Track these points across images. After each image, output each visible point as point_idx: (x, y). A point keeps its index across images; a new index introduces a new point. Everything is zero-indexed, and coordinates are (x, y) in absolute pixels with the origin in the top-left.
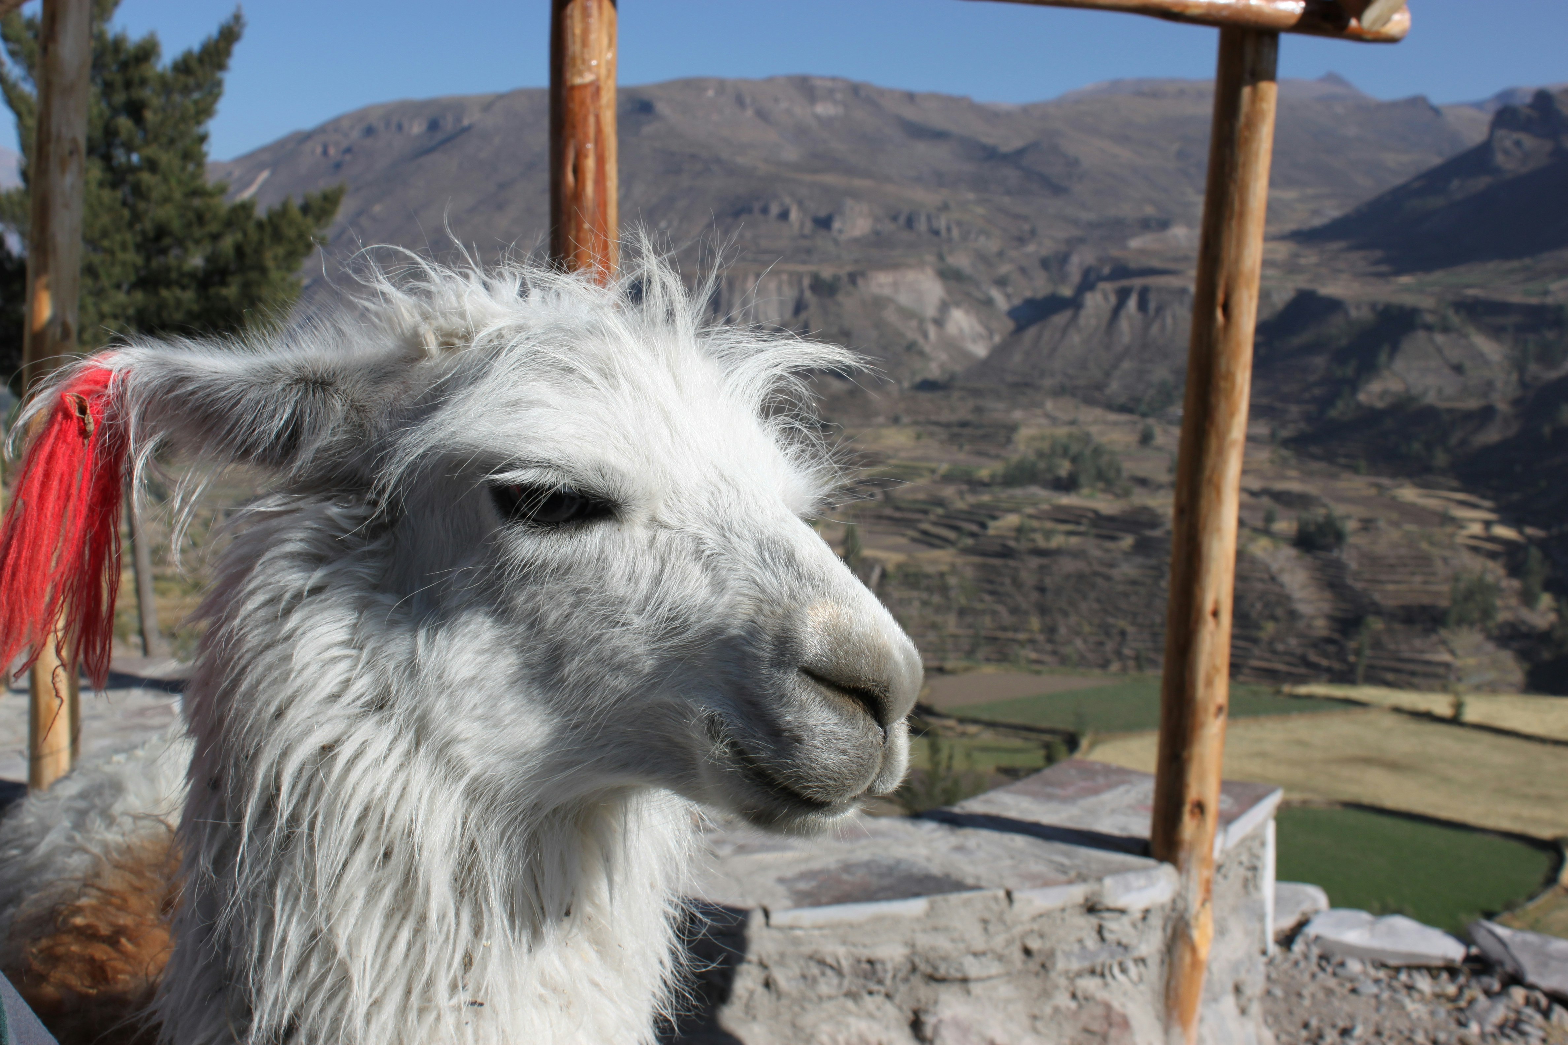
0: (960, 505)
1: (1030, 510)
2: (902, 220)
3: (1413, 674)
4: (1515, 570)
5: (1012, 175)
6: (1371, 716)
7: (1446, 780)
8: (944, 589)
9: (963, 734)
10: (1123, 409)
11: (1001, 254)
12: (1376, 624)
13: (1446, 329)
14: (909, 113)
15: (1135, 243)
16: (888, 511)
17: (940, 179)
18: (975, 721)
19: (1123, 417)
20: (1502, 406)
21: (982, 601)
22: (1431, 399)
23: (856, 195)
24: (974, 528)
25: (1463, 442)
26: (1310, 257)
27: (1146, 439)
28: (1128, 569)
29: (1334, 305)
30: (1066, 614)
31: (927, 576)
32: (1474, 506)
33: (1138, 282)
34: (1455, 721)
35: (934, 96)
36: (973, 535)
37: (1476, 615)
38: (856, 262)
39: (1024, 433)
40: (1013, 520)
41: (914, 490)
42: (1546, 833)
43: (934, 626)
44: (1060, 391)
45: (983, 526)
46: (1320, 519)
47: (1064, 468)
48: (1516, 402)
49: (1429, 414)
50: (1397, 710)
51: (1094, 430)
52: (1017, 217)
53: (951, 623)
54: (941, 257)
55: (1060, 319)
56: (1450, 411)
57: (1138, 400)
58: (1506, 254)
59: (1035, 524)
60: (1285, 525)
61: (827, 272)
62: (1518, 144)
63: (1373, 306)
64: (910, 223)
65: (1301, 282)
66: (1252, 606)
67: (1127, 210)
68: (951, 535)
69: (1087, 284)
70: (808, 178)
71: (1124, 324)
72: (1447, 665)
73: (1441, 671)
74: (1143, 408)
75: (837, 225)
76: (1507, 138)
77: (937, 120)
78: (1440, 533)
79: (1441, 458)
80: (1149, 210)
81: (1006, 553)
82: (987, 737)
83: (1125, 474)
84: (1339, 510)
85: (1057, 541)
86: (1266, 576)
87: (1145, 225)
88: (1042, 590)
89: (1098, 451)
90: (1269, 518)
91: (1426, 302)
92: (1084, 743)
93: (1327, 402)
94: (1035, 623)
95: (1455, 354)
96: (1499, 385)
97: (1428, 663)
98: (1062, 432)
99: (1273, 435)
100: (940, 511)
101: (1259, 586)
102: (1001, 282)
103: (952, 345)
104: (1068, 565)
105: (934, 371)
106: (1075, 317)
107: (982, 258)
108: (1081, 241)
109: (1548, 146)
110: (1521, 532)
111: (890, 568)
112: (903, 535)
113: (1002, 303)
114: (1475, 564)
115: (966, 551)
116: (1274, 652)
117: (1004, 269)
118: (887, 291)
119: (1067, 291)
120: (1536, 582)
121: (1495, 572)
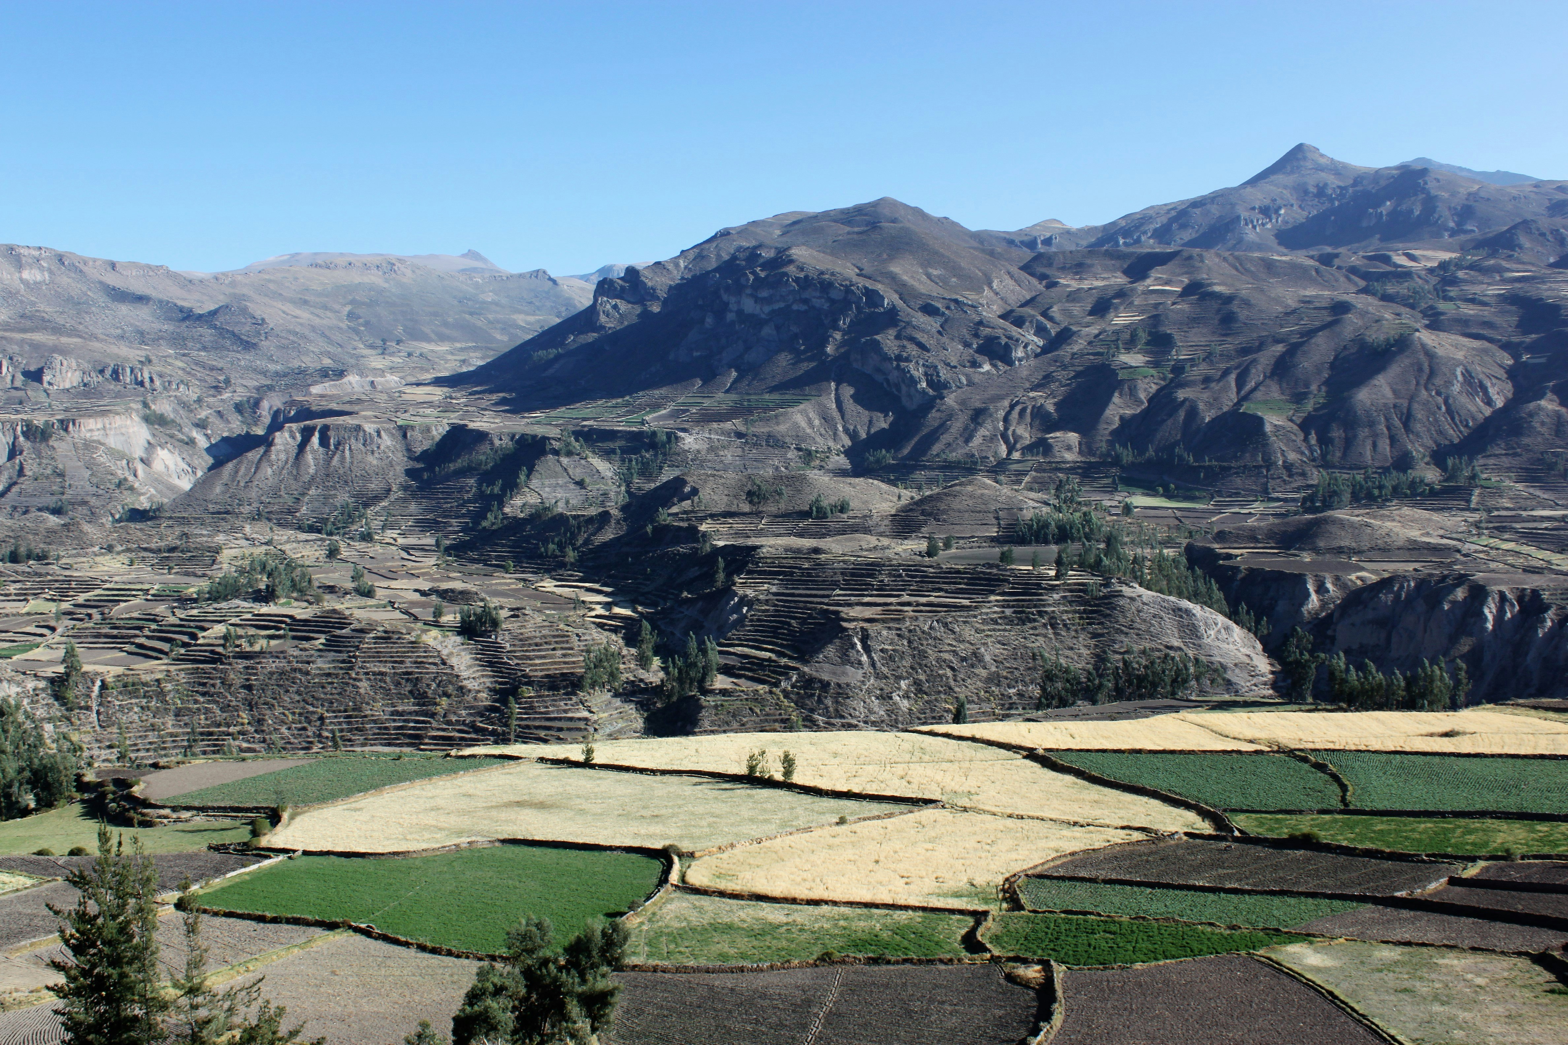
0: (172, 620)
1: (234, 620)
2: (108, 372)
3: (560, 729)
4: (630, 641)
5: (207, 333)
6: (523, 767)
7: (582, 812)
8: (161, 694)
9: (178, 820)
10: (311, 529)
11: (199, 401)
12: (528, 692)
13: (569, 454)
14: (112, 279)
15: (316, 390)
16: (106, 630)
17: (142, 337)
18: (188, 808)
19: (313, 536)
20: (614, 512)
21: (196, 702)
22: (561, 508)
23: (64, 352)
24: (186, 639)
25: (587, 542)
26: (460, 398)
27: (332, 553)
28: (322, 664)
29: (481, 436)
30: (271, 707)
31: (145, 684)
32: (599, 592)
33: (319, 422)
34: (587, 764)
35: (134, 265)
36: (185, 645)
37: (605, 678)
38: (66, 410)
39: (226, 555)
40: (219, 629)
41: (128, 610)
42: (658, 845)
43: (153, 729)
44: (256, 517)
45: (194, 637)
46: (479, 610)
47: (263, 582)
48: (624, 509)
49: (561, 520)
50: (542, 760)
51: (287, 547)
52: (212, 369)
53: (169, 723)
54: (146, 405)
55: (254, 455)
56: (575, 517)
57: (325, 521)
58: (610, 394)
59: (240, 631)
60: (450, 617)
61: (39, 420)
62: (615, 307)
63: (513, 437)
64: (116, 375)
65: (455, 419)
66: (428, 685)
67: (309, 362)
68: (166, 647)
69: (276, 425)
70: (18, 336)
71: (309, 457)
72: (586, 719)
73: (582, 725)
74: (329, 527)
75: (46, 378)
76: (607, 304)
77: (138, 287)
78: (574, 615)
79: (571, 555)
80: (327, 362)
81: (215, 658)
82: (200, 820)
83: (316, 584)
84: (493, 602)
85: (260, 644)
86: (437, 660)
87: (325, 374)
88: (249, 688)
89: (291, 566)
90: (438, 613)
91: (553, 432)
92: (285, 816)
93: (480, 515)
94: (245, 717)
95: (577, 473)
96: (612, 495)
97: (571, 719)
98: (259, 551)
99: (438, 544)
100: (154, 626)
101: (433, 669)
102: (201, 425)
103: (157, 480)
104: (271, 665)
105: (143, 503)
106: (267, 452)
107: (184, 405)
108: (270, 388)
109: (638, 309)
110: (635, 610)
111: (109, 679)
112: (121, 650)
113: (202, 442)
114: (602, 638)
115: (179, 660)
116: (449, 723)
117: (203, 414)
118: (97, 436)
119: (260, 431)
120: (648, 648)
121: (616, 642)
